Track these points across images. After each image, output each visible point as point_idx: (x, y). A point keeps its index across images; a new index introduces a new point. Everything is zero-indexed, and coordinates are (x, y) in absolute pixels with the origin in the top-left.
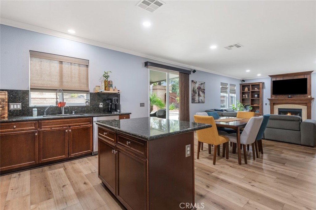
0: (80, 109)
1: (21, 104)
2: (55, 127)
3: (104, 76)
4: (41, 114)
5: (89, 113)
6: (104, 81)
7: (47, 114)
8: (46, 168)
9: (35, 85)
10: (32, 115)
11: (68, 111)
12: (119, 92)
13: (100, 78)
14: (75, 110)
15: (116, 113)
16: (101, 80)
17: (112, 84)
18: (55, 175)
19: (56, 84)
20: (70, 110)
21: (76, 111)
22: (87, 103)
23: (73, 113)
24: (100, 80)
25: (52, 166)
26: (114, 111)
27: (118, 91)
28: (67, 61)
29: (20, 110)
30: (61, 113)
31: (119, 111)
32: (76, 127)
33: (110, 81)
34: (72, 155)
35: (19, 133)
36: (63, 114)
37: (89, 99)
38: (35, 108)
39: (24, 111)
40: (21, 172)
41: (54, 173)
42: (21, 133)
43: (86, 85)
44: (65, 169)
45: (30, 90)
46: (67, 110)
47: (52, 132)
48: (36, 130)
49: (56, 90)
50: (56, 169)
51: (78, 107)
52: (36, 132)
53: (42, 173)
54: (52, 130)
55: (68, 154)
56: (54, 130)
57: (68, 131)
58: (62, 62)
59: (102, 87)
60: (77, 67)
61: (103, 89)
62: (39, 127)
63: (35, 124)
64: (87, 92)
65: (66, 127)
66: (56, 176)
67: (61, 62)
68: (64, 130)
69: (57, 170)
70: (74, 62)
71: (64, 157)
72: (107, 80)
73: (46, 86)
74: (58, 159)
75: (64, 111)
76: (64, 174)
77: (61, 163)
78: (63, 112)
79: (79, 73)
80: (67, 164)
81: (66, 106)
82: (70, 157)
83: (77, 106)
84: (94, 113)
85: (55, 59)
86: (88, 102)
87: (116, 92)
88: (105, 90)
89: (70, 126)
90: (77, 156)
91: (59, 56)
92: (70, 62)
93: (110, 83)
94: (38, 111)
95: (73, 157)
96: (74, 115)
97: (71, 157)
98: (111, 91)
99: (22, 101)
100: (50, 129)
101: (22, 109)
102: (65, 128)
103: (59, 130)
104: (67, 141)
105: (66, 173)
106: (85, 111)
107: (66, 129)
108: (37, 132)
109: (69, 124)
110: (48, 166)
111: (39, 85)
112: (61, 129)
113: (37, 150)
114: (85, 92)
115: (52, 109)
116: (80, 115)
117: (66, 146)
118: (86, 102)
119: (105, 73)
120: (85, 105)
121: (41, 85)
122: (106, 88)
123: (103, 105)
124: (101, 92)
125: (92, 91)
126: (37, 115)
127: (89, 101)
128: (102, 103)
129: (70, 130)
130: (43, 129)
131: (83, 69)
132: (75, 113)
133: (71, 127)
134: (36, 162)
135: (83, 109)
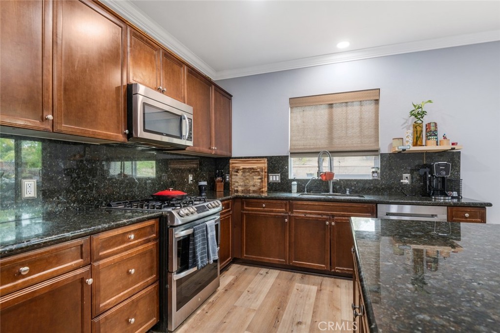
0: (361, 185)
1: (279, 174)
2: (311, 213)
3: (413, 115)
4: (301, 190)
5: (379, 195)
6: (414, 125)
7: (309, 191)
8: (298, 276)
9: (296, 147)
10: (290, 192)
11: (341, 188)
12: (453, 147)
13: (404, 121)
14: (352, 186)
15: (441, 199)
16: (406, 124)
17: (436, 131)
18: (301, 293)
19: (322, 143)
20: (342, 186)
21: (353, 188)
22: (376, 175)
23: (348, 193)
24: (405, 126)
25: (307, 276)
26: (438, 195)
27: (453, 144)
28: (340, 102)
29: (279, 183)
30: (328, 191)
31: (455, 194)
32: (344, 218)
33: (429, 124)
34: (337, 269)
35: (269, 215)
36: (331, 193)
37: (380, 167)
38: (294, 181)
39: (283, 184)
40: (271, 270)
41: (302, 291)
42: (270, 215)
43: (373, 139)
44: (319, 291)
45: (289, 155)
46: (338, 187)
47: (307, 221)
48: (287, 214)
49: (319, 152)
50: (308, 284)
51: (358, 181)
52: (286, 217)
53: (289, 283)
54: (306, 217)
55: (331, 265)
56: (310, 217)
57: (330, 224)
58: (332, 104)
59: (407, 139)
60: (356, 107)
61: (408, 144)
62: (290, 210)
63: (286, 205)
64: (374, 152)
65: (327, 215)
66: (301, 297)
67: (331, 106)
68: (324, 221)
69: (309, 286)
70: (352, 101)
71: (324, 267)
72: (419, 122)
73: (308, 147)
74: (315, 268)
75: (333, 188)
76: (312, 300)
77: (320, 276)
78: (331, 190)
79: (361, 118)
80: (328, 281)
81: (334, 178)
82: (333, 270)
83: (355, 180)
84: (390, 195)
85: (321, 102)
86: (376, 172)
87: (446, 147)
88: (415, 144)
89: (333, 216)
90: (345, 273)
91: (326, 96)
92: (344, 101)
93: (430, 128)
94: (298, 185)
95: (338, 272)
96: (348, 196)
97: (335, 272)
98: (431, 146)
99: (281, 171)
100: (304, 215)
101: (281, 181)
102: (324, 217)
103: (317, 220)
104: (329, 242)
105: (317, 299)
106: (370, 189)
107: (327, 220)
108: (288, 217)
109: (332, 211)
110: (302, 273)
111: (300, 147)
112: (320, 218)
113: (288, 244)
114: (372, 153)
115: (316, 184)
116: (359, 196)
117: (327, 250)
118: (373, 172)
119: (415, 106)
120: (371, 178)
121: (303, 147)
122: (417, 141)
123: (412, 178)
124: (404, 150)
125: (385, 149)
126: (296, 191)
127: (379, 171)
128: (408, 175)
129: (333, 223)
130: (294, 215)
131: (369, 108)
132: (350, 192)
133: (336, 218)
134: (286, 262)
135: (367, 186)
